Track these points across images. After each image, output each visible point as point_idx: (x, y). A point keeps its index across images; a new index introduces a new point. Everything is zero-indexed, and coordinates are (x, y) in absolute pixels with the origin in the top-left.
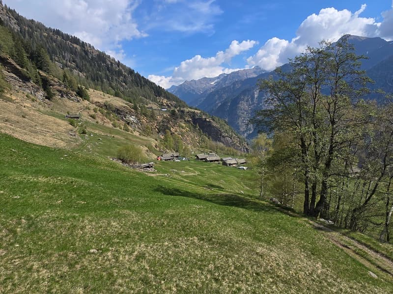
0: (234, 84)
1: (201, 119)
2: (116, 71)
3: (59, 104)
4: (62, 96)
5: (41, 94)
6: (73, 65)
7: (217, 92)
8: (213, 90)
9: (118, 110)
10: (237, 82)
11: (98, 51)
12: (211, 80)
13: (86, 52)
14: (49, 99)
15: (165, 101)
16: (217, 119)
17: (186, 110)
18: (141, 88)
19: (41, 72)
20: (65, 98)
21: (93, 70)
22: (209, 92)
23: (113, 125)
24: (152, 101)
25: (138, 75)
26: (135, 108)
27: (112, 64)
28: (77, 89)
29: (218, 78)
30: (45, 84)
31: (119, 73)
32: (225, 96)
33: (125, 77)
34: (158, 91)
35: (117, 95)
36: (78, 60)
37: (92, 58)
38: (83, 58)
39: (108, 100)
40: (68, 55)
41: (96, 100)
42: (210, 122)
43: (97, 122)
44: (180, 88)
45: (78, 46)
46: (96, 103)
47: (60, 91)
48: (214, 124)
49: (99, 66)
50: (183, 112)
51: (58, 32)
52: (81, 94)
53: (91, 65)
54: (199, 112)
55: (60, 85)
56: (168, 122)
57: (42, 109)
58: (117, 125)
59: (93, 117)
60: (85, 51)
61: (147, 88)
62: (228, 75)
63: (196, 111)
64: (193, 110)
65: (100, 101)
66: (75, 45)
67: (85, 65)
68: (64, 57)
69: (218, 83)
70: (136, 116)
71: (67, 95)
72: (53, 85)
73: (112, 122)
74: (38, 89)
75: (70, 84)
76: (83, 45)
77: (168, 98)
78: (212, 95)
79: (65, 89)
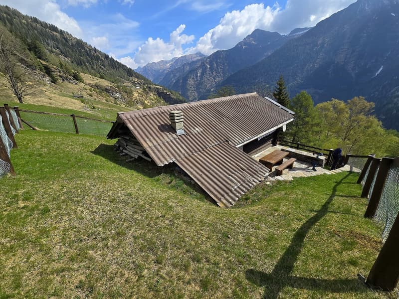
0: (183, 66)
1: (163, 93)
2: (94, 57)
3: (62, 86)
4: (63, 80)
5: (47, 79)
6: (58, 51)
7: (172, 71)
8: (169, 70)
9: (106, 89)
10: (185, 64)
11: (75, 38)
12: (167, 62)
13: (66, 39)
14: (55, 83)
15: (136, 80)
16: (174, 92)
17: (152, 86)
18: (117, 70)
19: (41, 61)
20: (66, 82)
21: (75, 55)
22: (166, 72)
23: (106, 100)
24: (127, 80)
25: (112, 60)
26: (118, 87)
27: (90, 50)
28: (73, 74)
29: (172, 61)
30: (48, 71)
31: (98, 58)
32: (178, 75)
33: (102, 61)
34: (130, 72)
35: (102, 77)
36: (61, 47)
37: (72, 45)
38: (64, 45)
39: (97, 81)
40: (51, 43)
41: (88, 82)
42: (169, 95)
43: (95, 99)
44: (145, 69)
45: (57, 34)
46: (89, 84)
47: (61, 76)
48: (173, 96)
49: (80, 52)
50: (150, 88)
51: (35, 20)
52: (76, 78)
53: (73, 51)
54: (161, 87)
55: (60, 72)
56: (142, 96)
57: (54, 91)
58: (109, 100)
59: (91, 95)
60: (64, 38)
61: (121, 70)
62: (179, 58)
63: (159, 87)
64: (157, 87)
65: (92, 82)
66: (55, 33)
67: (68, 52)
68: (48, 44)
69: (172, 65)
70: (120, 93)
71: (67, 79)
72: (54, 72)
73: (105, 98)
74: (44, 75)
75: (67, 71)
76: (62, 32)
77: (138, 78)
78: (168, 74)
79: (64, 75)
